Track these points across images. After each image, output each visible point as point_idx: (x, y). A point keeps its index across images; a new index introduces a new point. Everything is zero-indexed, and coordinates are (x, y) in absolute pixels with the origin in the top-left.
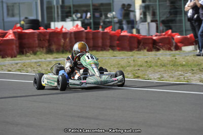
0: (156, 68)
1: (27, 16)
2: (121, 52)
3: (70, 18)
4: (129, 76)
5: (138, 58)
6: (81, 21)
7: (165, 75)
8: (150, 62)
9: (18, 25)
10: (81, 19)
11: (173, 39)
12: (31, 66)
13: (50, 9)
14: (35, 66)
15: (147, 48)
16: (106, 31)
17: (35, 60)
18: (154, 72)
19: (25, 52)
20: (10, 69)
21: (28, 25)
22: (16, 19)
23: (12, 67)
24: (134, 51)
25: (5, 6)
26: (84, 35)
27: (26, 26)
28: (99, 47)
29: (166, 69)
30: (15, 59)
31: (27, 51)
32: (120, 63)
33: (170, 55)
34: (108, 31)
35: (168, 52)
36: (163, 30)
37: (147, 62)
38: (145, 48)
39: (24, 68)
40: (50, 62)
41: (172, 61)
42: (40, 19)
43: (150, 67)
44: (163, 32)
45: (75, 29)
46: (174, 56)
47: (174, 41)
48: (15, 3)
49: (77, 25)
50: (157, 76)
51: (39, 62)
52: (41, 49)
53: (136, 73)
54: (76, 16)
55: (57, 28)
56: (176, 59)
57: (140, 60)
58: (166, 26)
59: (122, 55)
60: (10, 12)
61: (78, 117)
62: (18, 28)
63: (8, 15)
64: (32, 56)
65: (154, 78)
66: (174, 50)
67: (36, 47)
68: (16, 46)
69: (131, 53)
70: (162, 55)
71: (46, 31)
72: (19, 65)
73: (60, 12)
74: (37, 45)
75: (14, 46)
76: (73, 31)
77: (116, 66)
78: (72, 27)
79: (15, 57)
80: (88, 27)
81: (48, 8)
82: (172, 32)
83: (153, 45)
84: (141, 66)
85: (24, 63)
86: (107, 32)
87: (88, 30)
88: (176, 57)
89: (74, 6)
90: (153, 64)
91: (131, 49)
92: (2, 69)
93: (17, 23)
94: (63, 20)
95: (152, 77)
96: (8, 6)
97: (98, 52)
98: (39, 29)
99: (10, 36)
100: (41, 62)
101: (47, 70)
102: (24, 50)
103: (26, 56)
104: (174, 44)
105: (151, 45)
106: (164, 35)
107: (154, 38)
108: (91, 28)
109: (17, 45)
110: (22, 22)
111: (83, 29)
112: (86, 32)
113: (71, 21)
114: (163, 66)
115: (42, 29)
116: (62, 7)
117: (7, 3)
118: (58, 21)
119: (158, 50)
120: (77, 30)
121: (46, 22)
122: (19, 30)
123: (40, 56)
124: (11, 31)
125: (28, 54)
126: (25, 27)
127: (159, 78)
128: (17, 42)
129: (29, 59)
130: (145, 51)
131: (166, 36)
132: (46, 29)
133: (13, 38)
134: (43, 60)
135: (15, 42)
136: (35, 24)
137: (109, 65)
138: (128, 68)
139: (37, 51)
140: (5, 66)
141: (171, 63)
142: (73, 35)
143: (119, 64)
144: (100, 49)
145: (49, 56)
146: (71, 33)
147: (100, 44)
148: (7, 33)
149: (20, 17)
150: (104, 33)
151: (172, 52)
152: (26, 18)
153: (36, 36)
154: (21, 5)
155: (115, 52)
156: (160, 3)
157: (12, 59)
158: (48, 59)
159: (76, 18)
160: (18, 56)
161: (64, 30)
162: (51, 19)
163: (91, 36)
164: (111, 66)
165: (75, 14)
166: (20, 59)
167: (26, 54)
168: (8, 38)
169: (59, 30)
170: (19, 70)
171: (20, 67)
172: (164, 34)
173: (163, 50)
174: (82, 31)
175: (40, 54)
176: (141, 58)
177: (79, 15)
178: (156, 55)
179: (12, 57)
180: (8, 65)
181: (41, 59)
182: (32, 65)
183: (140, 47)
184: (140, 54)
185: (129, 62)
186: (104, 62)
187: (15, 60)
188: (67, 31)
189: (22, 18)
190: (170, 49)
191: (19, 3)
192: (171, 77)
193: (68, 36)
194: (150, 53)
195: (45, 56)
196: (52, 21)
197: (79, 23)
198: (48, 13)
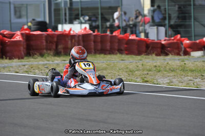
0: (165, 73)
2: (129, 56)
3: (77, 20)
4: (138, 80)
5: (147, 63)
6: (89, 24)
7: (174, 80)
8: (159, 67)
9: (26, 27)
10: (90, 22)
11: (182, 44)
12: (39, 68)
13: (57, 10)
14: (43, 68)
15: (155, 52)
16: (114, 34)
17: (42, 62)
18: (163, 76)
19: (31, 54)
20: (18, 71)
21: (35, 26)
22: (24, 20)
23: (20, 69)
24: (142, 56)
25: (12, 7)
26: (92, 38)
27: (33, 27)
28: (107, 50)
29: (176, 74)
30: (23, 60)
32: (128, 66)
33: (179, 60)
34: (117, 34)
35: (177, 57)
36: (171, 34)
37: (155, 66)
38: (153, 53)
39: (32, 70)
40: (58, 64)
41: (181, 66)
42: (47, 21)
43: (159, 72)
44: (171, 37)
45: (83, 32)
46: (183, 61)
47: (183, 46)
48: (22, 5)
49: (85, 28)
50: (166, 80)
51: (47, 64)
52: (49, 52)
53: (145, 78)
54: (83, 19)
55: (65, 31)
56: (185, 64)
57: (149, 64)
58: (174, 31)
59: (130, 59)
60: (18, 13)
62: (26, 30)
64: (40, 58)
65: (163, 82)
66: (182, 55)
67: (44, 49)
68: (24, 48)
69: (139, 57)
70: (170, 60)
71: (54, 33)
73: (67, 15)
74: (45, 47)
75: (22, 48)
76: (81, 34)
77: (125, 70)
78: (80, 30)
79: (22, 58)
81: (55, 10)
82: (181, 37)
83: (161, 50)
84: (150, 70)
85: (32, 65)
86: (115, 36)
87: (96, 33)
88: (185, 62)
89: (82, 8)
90: (162, 69)
91: (139, 53)
92: (10, 71)
93: (24, 25)
94: (71, 22)
95: (161, 82)
96: (15, 7)
97: (105, 56)
98: (47, 31)
99: (18, 38)
100: (49, 64)
102: (31, 52)
103: (33, 58)
104: (183, 49)
105: (159, 50)
106: (173, 40)
107: (163, 42)
108: (98, 31)
109: (25, 46)
110: (29, 24)
111: (92, 32)
112: (94, 35)
113: (79, 23)
114: (172, 71)
115: (50, 31)
116: (70, 9)
117: (14, 4)
118: (65, 23)
119: (167, 54)
120: (85, 33)
121: (53, 24)
122: (27, 32)
123: (48, 58)
124: (19, 33)
125: (36, 56)
126: (32, 29)
127: (168, 83)
128: (25, 44)
129: (36, 61)
130: (154, 55)
131: (175, 41)
132: (55, 31)
133: (21, 39)
134: (51, 62)
135: (22, 43)
136: (42, 26)
137: (118, 69)
138: (136, 72)
139: (45, 53)
140: (12, 67)
141: (180, 68)
142: (81, 38)
143: (127, 68)
144: (108, 52)
145: (56, 58)
146: (79, 36)
147: (108, 48)
148: (14, 34)
149: (27, 18)
150: (112, 37)
151: (180, 57)
152: (34, 20)
153: (44, 38)
154: (29, 7)
155: (123, 56)
156: (169, 8)
157: (19, 60)
158: (56, 62)
160: (25, 58)
161: (72, 32)
162: (59, 21)
163: (99, 39)
164: (120, 69)
165: (83, 17)
166: (27, 60)
167: (33, 56)
168: (15, 39)
169: (67, 33)
170: (27, 72)
171: (27, 68)
172: (173, 38)
173: (172, 54)
174: (91, 34)
175: (48, 56)
176: (149, 62)
177: (87, 18)
178: (165, 60)
179: (19, 59)
180: (16, 66)
181: (49, 61)
182: (40, 66)
183: (149, 51)
184: (149, 58)
185: (138, 66)
186: (112, 65)
187: (22, 62)
188: (75, 34)
189: (30, 19)
190: (178, 54)
191: (27, 5)
192: (180, 82)
193: (76, 39)
194: (158, 57)
195: (53, 58)
196: (60, 23)
197: (87, 26)
198: (55, 16)
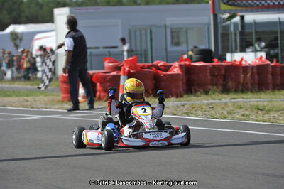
1: (196, 45)
3: (251, 47)
6: (266, 52)
9: (185, 57)
10: (267, 50)
12: (202, 109)
13: (226, 36)
14: (207, 108)
17: (206, 102)
19: (193, 91)
20: (175, 112)
21: (197, 56)
22: (183, 48)
23: (178, 109)
25: (168, 31)
26: (270, 70)
27: (195, 57)
30: (181, 99)
31: (197, 89)
39: (193, 111)
40: (226, 104)
42: (213, 49)
45: (258, 62)
48: (181, 28)
49: (261, 57)
51: (212, 103)
52: (215, 87)
54: (259, 45)
55: (235, 61)
61: (263, 174)
62: (186, 60)
63: (172, 43)
64: (203, 96)
67: (208, 85)
68: (183, 83)
71: (220, 63)
72: (186, 107)
73: (238, 40)
74: (209, 82)
75: (181, 84)
76: (255, 64)
78: (254, 60)
79: (181, 96)
80: (275, 60)
81: (223, 35)
85: (193, 104)
87: (274, 64)
89: (256, 32)
93: (184, 54)
94: (243, 50)
96: (172, 32)
98: (212, 62)
99: (175, 70)
100: (215, 103)
101: (222, 113)
102: (193, 88)
103: (195, 96)
108: (278, 61)
109: (185, 81)
110: (190, 53)
111: (269, 62)
112: (272, 66)
113: (253, 51)
115: (216, 62)
116: (242, 33)
117: (171, 29)
118: (236, 51)
120: (260, 63)
121: (220, 53)
122: (187, 63)
123: (214, 96)
124: (176, 64)
125: (199, 93)
126: (194, 59)
128: (184, 77)
129: (199, 100)
132: (222, 62)
133: (179, 72)
134: (217, 101)
135: (181, 77)
136: (206, 55)
139: (210, 89)
140: (168, 108)
142: (255, 70)
145: (224, 96)
146: (253, 67)
148: (171, 66)
149: (187, 45)
152: (195, 47)
153: (208, 71)
154: (189, 31)
157: (178, 99)
158: (224, 100)
159: (258, 48)
160: (185, 96)
161: (243, 63)
162: (228, 49)
163: (278, 71)
165: (258, 43)
166: (187, 99)
167: (195, 93)
168: (172, 72)
169: (238, 63)
170: (187, 114)
171: (187, 109)
174: (268, 65)
175: (214, 93)
177: (263, 44)
179: (177, 97)
180: (173, 106)
181: (214, 99)
182: (203, 107)
187: (181, 101)
188: (247, 65)
191: (187, 28)
193: (250, 71)
195: (220, 96)
196: (229, 52)
197: (263, 54)
198: (222, 42)
